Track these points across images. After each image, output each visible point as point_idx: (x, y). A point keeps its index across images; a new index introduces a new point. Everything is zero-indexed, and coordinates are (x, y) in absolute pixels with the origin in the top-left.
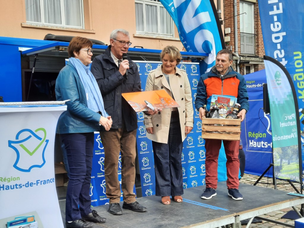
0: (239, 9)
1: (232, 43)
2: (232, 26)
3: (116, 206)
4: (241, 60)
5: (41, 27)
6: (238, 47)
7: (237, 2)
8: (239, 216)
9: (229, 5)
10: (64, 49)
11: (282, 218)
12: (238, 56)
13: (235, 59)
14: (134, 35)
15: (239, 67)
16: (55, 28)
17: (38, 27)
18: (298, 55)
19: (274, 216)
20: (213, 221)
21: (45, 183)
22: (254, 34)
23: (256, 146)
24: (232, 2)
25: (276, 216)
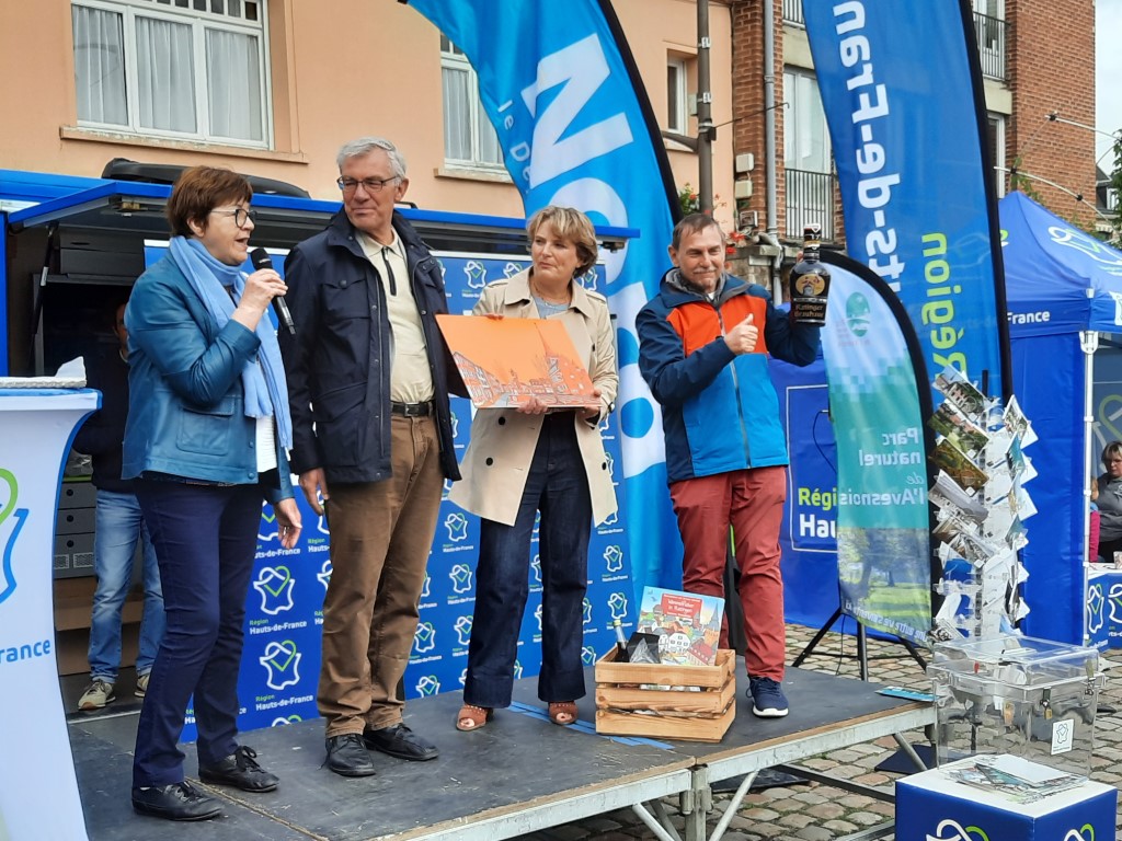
0: (782, 92)
1: (758, 202)
2: (757, 147)
3: (352, 744)
4: (785, 258)
5: (126, 140)
6: (778, 216)
7: (775, 73)
8: (705, 766)
9: (750, 79)
10: (136, 207)
11: (877, 770)
12: (777, 244)
13: (766, 253)
14: (436, 170)
15: (781, 278)
16: (173, 145)
17: (117, 139)
18: (936, 244)
19: (851, 763)
20: (613, 785)
21: (12, 657)
22: (832, 175)
23: (826, 535)
24: (759, 72)
25: (860, 763)
